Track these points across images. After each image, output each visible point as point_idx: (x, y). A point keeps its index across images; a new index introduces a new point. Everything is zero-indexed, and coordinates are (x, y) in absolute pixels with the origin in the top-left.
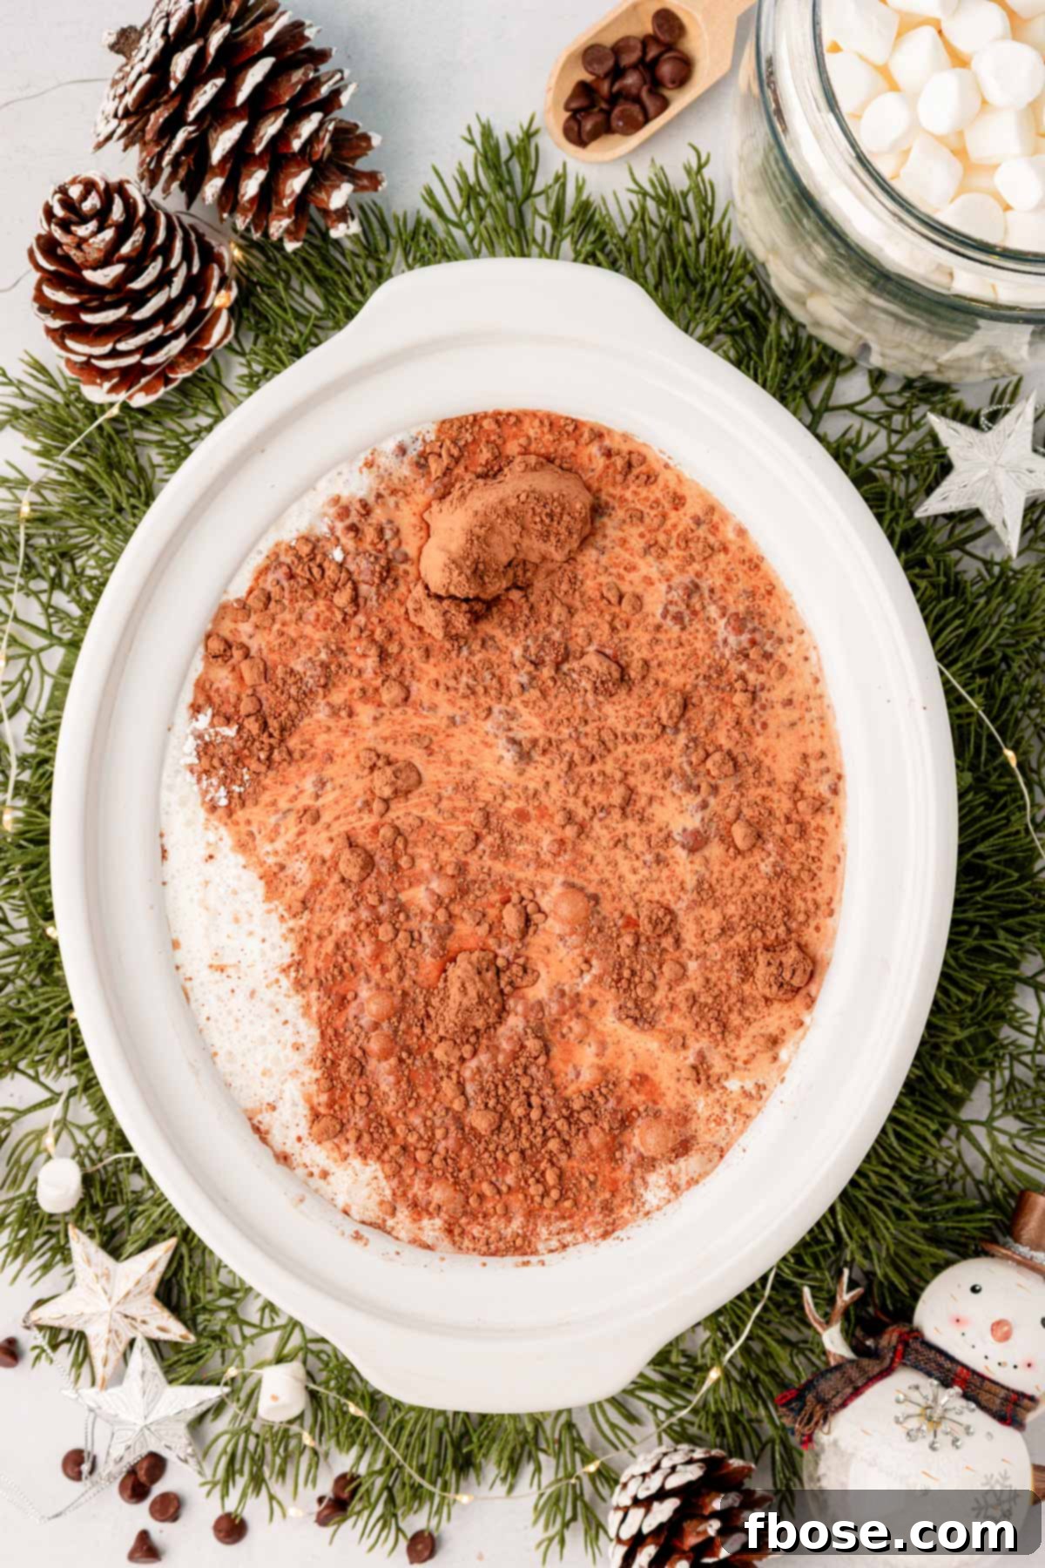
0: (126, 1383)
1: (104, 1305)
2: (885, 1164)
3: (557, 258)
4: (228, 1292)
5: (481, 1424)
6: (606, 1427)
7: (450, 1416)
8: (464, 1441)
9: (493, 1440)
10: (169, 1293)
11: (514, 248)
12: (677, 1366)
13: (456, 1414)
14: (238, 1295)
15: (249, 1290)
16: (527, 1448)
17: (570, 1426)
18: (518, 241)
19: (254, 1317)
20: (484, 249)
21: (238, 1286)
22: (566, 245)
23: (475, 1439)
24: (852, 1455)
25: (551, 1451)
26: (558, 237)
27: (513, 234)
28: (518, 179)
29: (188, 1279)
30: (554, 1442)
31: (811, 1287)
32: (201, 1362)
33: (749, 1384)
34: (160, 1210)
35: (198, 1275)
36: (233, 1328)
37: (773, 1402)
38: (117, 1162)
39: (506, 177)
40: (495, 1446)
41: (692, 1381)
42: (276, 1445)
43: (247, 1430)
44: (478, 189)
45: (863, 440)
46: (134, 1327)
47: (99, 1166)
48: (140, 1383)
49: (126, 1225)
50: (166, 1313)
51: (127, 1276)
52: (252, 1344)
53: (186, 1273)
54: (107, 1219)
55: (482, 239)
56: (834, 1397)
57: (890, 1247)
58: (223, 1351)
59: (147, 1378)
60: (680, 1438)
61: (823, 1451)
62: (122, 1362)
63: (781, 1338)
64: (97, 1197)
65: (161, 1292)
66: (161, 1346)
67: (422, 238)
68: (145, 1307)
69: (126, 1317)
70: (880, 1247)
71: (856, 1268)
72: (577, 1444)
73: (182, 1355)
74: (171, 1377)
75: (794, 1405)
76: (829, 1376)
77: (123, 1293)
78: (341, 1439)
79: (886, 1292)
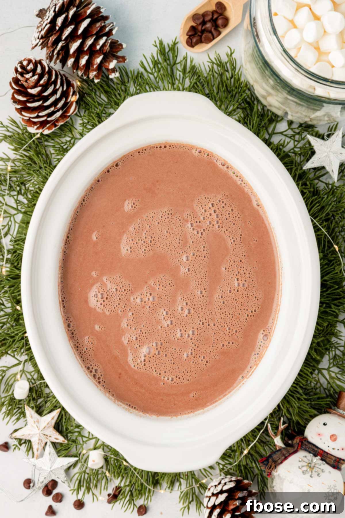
0: (44, 457)
1: (37, 431)
4: (78, 426)
8: (156, 475)
9: (166, 475)
10: (58, 427)
11: (170, 81)
14: (80, 428)
16: (177, 477)
18: (171, 79)
19: (86, 435)
20: (160, 81)
22: (187, 80)
23: (159, 475)
24: (284, 479)
25: (185, 478)
26: (185, 77)
27: (170, 76)
28: (171, 58)
29: (65, 422)
30: (186, 475)
31: (271, 424)
32: (69, 450)
33: (250, 456)
34: (55, 400)
35: (68, 421)
36: (80, 438)
37: (258, 462)
38: (41, 384)
39: (167, 57)
40: (166, 477)
41: (231, 455)
42: (94, 477)
43: (85, 472)
44: (158, 62)
45: (286, 143)
46: (47, 438)
47: (35, 385)
48: (49, 457)
49: (44, 405)
50: (57, 434)
51: (45, 422)
52: (86, 443)
53: (64, 420)
54: (38, 403)
55: (159, 78)
56: (278, 460)
57: (297, 410)
58: (76, 446)
59: (51, 455)
60: (227, 473)
61: (275, 478)
62: (43, 449)
63: (260, 441)
64: (34, 395)
65: (56, 427)
66: (56, 444)
67: (139, 78)
68: (50, 432)
69: (44, 435)
70: (294, 410)
71: (285, 417)
72: (193, 476)
73: (62, 447)
74: (59, 455)
75: (265, 463)
76: (277, 453)
77: (43, 427)
78: (115, 474)
79: (295, 426)
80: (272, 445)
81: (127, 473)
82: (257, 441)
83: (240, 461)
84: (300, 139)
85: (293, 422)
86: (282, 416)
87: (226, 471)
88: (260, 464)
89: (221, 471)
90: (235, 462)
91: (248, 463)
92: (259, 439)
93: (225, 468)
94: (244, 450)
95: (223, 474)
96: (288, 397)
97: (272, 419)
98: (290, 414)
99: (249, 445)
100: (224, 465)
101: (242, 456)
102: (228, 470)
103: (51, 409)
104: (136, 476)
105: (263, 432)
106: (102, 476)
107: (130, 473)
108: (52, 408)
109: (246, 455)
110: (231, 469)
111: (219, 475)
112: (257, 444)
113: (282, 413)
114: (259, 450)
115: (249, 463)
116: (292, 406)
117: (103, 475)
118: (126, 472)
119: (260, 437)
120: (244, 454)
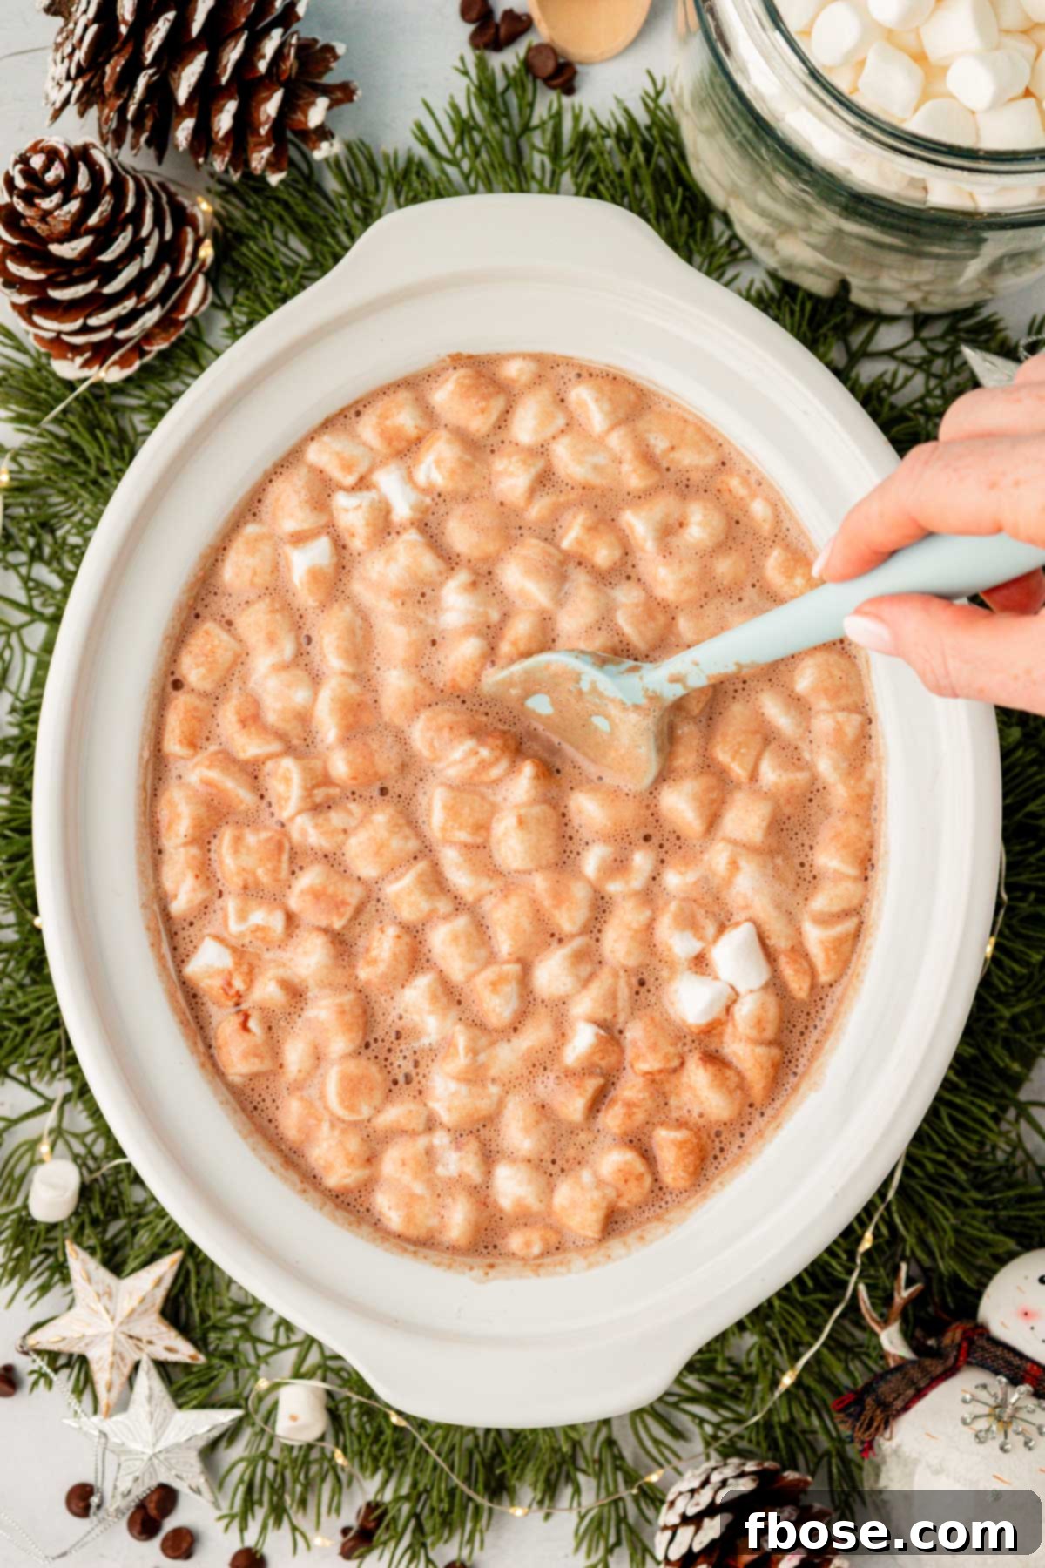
0: (133, 1409)
1: (108, 1327)
2: (939, 1151)
3: (557, 192)
4: (240, 1308)
5: (514, 1443)
6: (649, 1444)
7: (481, 1434)
8: (498, 1461)
9: (528, 1461)
10: (175, 1311)
11: (513, 185)
12: (723, 1375)
13: (488, 1431)
14: (251, 1312)
15: (261, 1306)
16: (564, 1468)
17: (610, 1442)
18: (517, 177)
19: (269, 1334)
20: (481, 187)
21: (250, 1302)
22: (566, 179)
23: (508, 1459)
24: (916, 1462)
25: (590, 1471)
26: (558, 171)
27: (511, 170)
28: (515, 111)
29: (197, 1296)
30: (594, 1461)
31: (868, 1286)
32: (213, 1384)
33: (801, 1393)
34: (164, 1222)
35: (206, 1292)
36: (246, 1347)
37: (828, 1411)
38: (117, 1169)
39: (502, 109)
40: (530, 1466)
41: (740, 1391)
42: (296, 1471)
43: (265, 1456)
44: (471, 123)
45: (899, 382)
46: (140, 1349)
47: (97, 1175)
48: (147, 1408)
49: (129, 1240)
50: (173, 1333)
51: (130, 1294)
52: (267, 1363)
53: (193, 1289)
54: (109, 1235)
55: (478, 176)
56: (895, 1399)
57: (950, 1239)
58: (236, 1371)
59: (154, 1402)
60: (728, 1452)
61: (884, 1462)
62: (127, 1386)
63: (834, 1344)
64: (96, 1208)
65: (168, 1311)
66: (170, 1369)
67: (414, 177)
68: (150, 1327)
69: (131, 1337)
70: (940, 1240)
71: (913, 1264)
72: (618, 1463)
73: (191, 1377)
74: (181, 1401)
75: (852, 1409)
76: (889, 1377)
77: (126, 1312)
78: (365, 1460)
79: (946, 1289)
80: (874, 1354)
81: (404, 1458)
82: (824, 1344)
83: (770, 1411)
84: (947, 370)
85: (941, 1277)
86: (903, 1258)
87: (723, 1445)
88: (835, 1415)
89: (708, 1444)
90: (755, 1414)
91: (796, 1414)
92: (830, 1336)
93: (721, 1434)
94: (783, 1372)
95: (714, 1455)
96: (922, 1197)
97: (872, 1272)
98: (931, 1254)
99: (797, 1357)
100: (717, 1426)
101: (777, 1394)
102: (731, 1440)
103: (149, 1252)
104: (431, 1465)
105: (842, 1315)
106: (321, 1467)
107: (414, 1455)
108: (155, 1248)
109: (788, 1392)
110: (740, 1437)
111: (703, 1458)
112: (825, 1352)
113: (904, 1250)
114: (832, 1373)
115: (799, 1414)
116: (934, 1227)
117: (326, 1465)
118: (400, 1453)
119: (833, 1329)
120: (782, 1388)
